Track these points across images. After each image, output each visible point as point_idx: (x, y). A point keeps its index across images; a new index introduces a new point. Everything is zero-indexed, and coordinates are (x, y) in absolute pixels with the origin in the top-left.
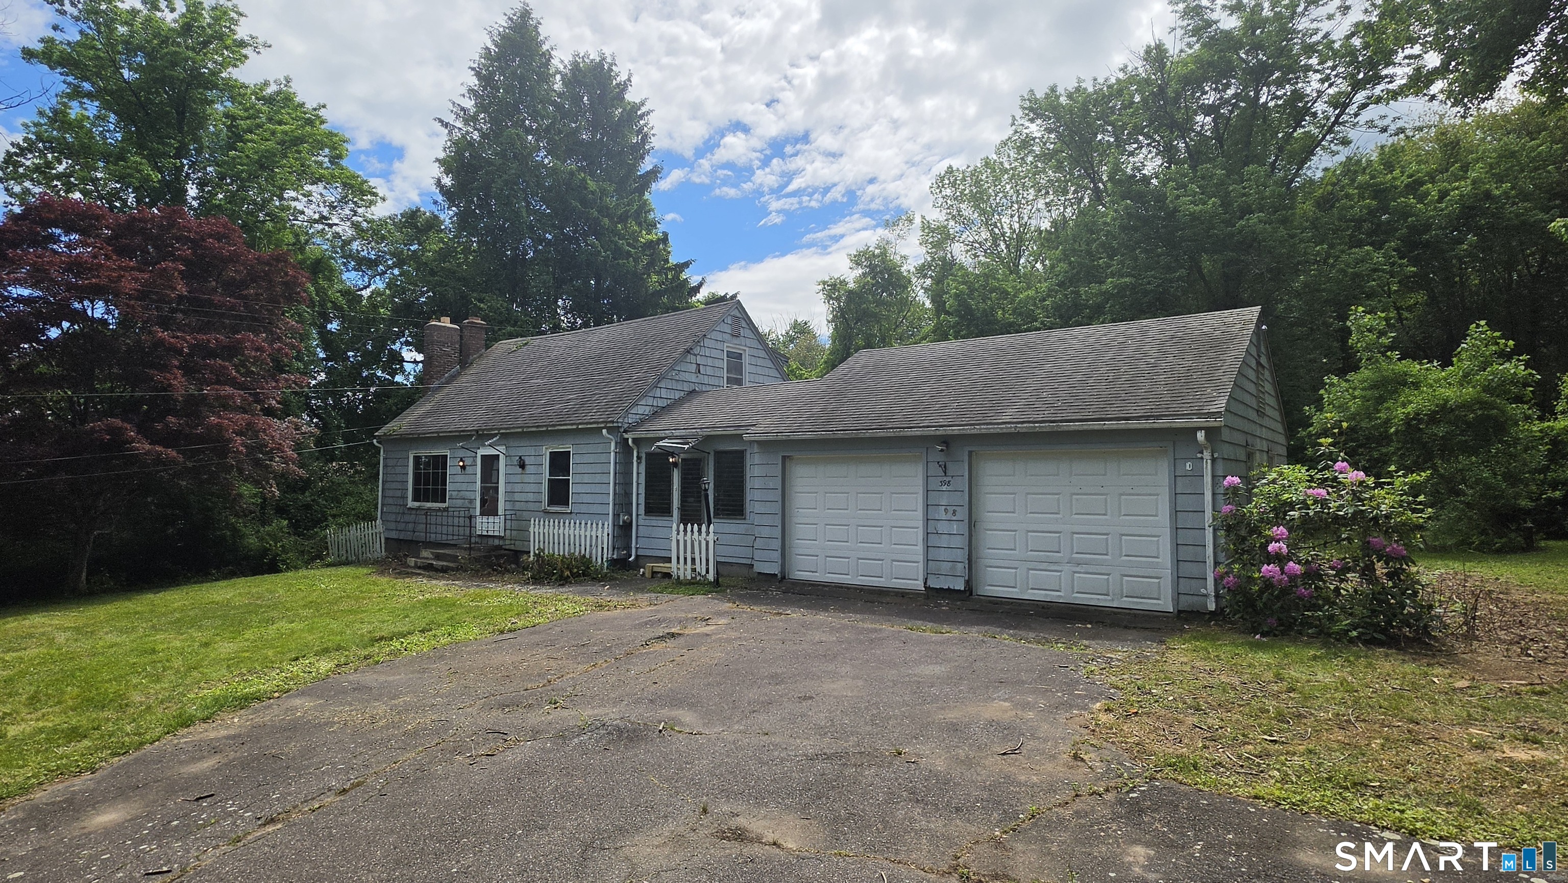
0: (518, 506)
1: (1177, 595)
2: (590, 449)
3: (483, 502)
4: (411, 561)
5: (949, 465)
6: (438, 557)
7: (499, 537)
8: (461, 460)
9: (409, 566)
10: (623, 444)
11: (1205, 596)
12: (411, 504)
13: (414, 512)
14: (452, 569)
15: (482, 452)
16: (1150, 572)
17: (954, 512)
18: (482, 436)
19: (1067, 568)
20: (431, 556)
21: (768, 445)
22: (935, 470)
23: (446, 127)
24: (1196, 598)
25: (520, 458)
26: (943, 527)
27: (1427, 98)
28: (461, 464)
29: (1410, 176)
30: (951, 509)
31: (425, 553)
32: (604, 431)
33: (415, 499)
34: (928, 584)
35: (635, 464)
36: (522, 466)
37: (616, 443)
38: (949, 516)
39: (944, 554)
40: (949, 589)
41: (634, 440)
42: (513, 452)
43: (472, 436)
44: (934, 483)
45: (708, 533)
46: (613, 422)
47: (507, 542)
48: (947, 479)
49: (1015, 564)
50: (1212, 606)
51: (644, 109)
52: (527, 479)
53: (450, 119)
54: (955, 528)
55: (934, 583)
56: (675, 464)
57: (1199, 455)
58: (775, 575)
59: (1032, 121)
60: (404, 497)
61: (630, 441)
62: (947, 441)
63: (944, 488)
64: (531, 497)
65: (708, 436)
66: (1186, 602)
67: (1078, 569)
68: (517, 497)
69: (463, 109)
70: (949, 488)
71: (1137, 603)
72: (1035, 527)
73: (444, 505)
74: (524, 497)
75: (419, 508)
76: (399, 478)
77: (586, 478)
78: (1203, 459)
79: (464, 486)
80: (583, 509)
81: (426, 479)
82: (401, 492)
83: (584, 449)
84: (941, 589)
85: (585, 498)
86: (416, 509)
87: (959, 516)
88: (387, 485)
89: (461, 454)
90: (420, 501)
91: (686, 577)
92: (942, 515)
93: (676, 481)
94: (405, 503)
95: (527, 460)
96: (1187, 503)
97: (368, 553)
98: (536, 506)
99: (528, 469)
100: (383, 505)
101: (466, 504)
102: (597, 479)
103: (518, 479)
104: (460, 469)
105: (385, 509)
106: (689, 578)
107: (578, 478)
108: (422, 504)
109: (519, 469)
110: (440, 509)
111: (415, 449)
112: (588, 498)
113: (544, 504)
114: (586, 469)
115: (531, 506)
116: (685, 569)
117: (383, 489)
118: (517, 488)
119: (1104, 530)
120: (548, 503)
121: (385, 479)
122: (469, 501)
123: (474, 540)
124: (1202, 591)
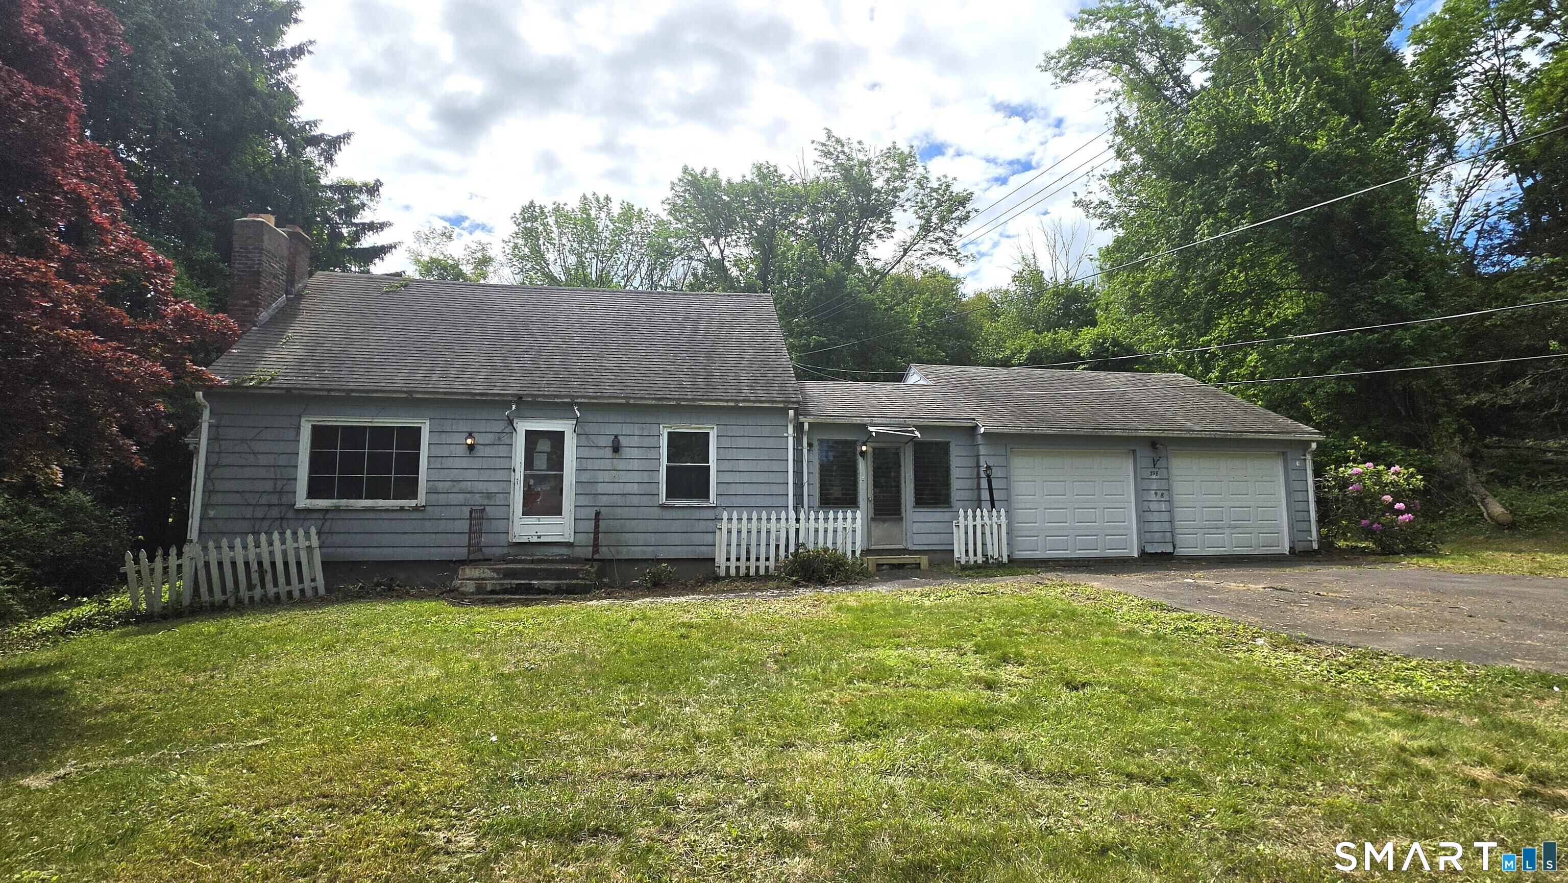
0: (604, 500)
1: (1292, 542)
2: (749, 431)
3: (529, 495)
5: (1157, 460)
6: (510, 574)
7: (562, 544)
8: (470, 435)
11: (1311, 541)
12: (302, 501)
13: (316, 515)
15: (523, 426)
16: (1273, 530)
17: (1162, 495)
18: (530, 403)
19: (1227, 531)
20: (495, 575)
21: (994, 438)
22: (1146, 462)
24: (1305, 543)
25: (616, 437)
26: (1154, 506)
28: (469, 441)
30: (1159, 493)
31: (471, 572)
32: (792, 412)
33: (316, 494)
34: (1143, 550)
35: (805, 451)
36: (615, 448)
37: (794, 427)
38: (1159, 498)
39: (1156, 527)
40: (1162, 553)
42: (593, 429)
44: (1145, 473)
46: (798, 403)
47: (577, 550)
48: (1155, 470)
49: (1196, 531)
50: (1315, 546)
52: (621, 465)
54: (1163, 507)
55: (1150, 549)
56: (864, 454)
57: (1303, 458)
60: (282, 493)
61: (806, 426)
62: (1154, 443)
63: (1154, 477)
64: (635, 488)
66: (1300, 547)
67: (1234, 531)
68: (601, 488)
70: (1158, 477)
71: (1267, 550)
72: (1208, 504)
73: (413, 503)
74: (617, 489)
75: (337, 509)
76: (263, 460)
77: (742, 466)
78: (1305, 460)
79: (470, 475)
80: (738, 501)
81: (352, 463)
82: (271, 483)
83: (738, 431)
84: (1156, 553)
85: (741, 489)
86: (327, 511)
87: (1166, 498)
88: (217, 472)
89: (466, 427)
90: (333, 498)
91: (975, 562)
92: (1152, 497)
93: (864, 472)
94: (284, 500)
95: (623, 441)
96: (1298, 486)
97: (269, 585)
98: (645, 500)
99: (626, 452)
100: (205, 506)
101: (478, 499)
102: (763, 466)
103: (607, 464)
104: (461, 450)
105: (212, 513)
106: (980, 562)
107: (726, 466)
108: (344, 502)
109: (608, 452)
110: (402, 509)
111: (315, 415)
112: (748, 489)
113: (663, 499)
114: (741, 454)
115: (635, 500)
116: (975, 555)
117: (207, 478)
118: (601, 476)
119: (1248, 504)
120: (668, 496)
121: (213, 461)
122: (489, 495)
123: (498, 552)
124: (1309, 538)
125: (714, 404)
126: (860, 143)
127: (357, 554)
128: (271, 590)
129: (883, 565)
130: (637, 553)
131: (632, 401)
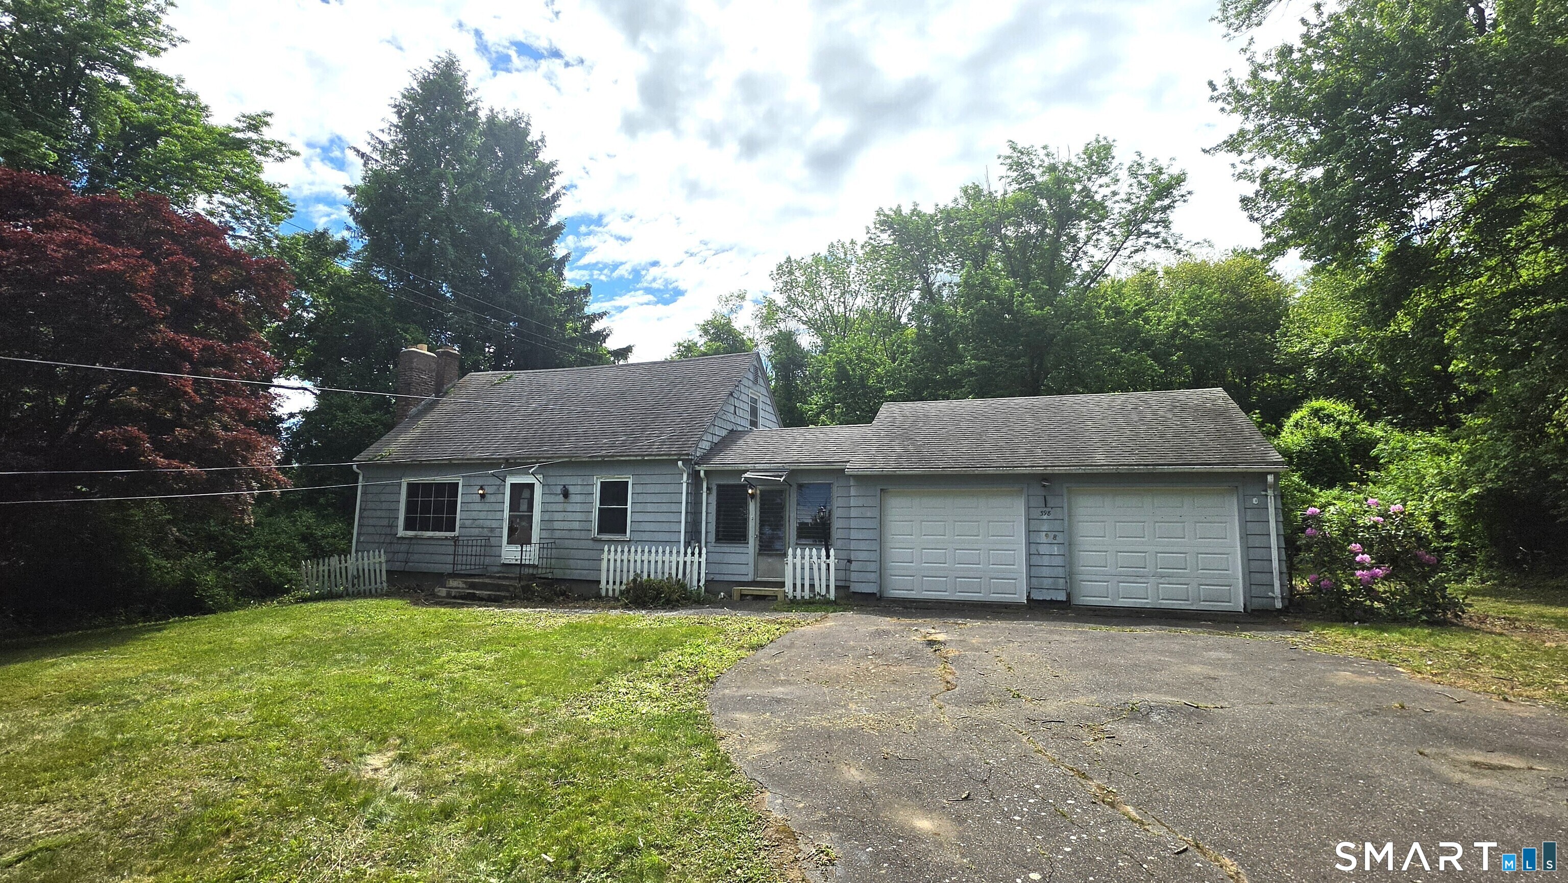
0: (557, 534)
1: (1247, 597)
2: (655, 479)
3: (511, 530)
4: (443, 592)
5: (1048, 498)
6: (473, 586)
7: (534, 566)
8: (482, 488)
9: (439, 597)
10: (695, 476)
11: (1273, 598)
12: (401, 533)
13: (407, 542)
14: (506, 597)
15: (511, 480)
16: (1225, 581)
17: (1055, 537)
18: (513, 464)
19: (1152, 580)
20: (464, 586)
21: (865, 480)
22: (1038, 501)
23: (362, 157)
24: (1265, 600)
25: (564, 486)
26: (1043, 549)
27: (1175, 251)
28: (481, 492)
29: (1136, 305)
30: (1051, 535)
31: (453, 583)
32: (680, 463)
33: (407, 528)
34: (1032, 596)
35: (704, 495)
36: (566, 494)
37: (688, 475)
38: (1050, 540)
39: (1045, 572)
40: (1051, 600)
41: (706, 472)
42: (551, 481)
43: (501, 464)
44: (1035, 513)
45: (828, 557)
46: (688, 455)
47: (540, 571)
48: (1047, 510)
49: (1106, 578)
50: (1279, 605)
51: (556, 169)
52: (570, 508)
53: (367, 150)
54: (1055, 550)
55: (1037, 596)
56: (753, 496)
57: (1263, 493)
58: (874, 594)
59: (883, 231)
60: (393, 526)
61: (702, 473)
62: (1048, 479)
63: (1045, 517)
64: (576, 525)
65: (793, 470)
66: (1257, 603)
67: (1161, 581)
68: (557, 525)
69: (381, 142)
70: (1049, 517)
71: (1212, 606)
72: (1124, 548)
73: (452, 534)
74: (567, 525)
75: (416, 537)
76: (384, 506)
77: (650, 508)
78: (1267, 496)
79: (482, 515)
80: (646, 537)
81: (426, 508)
82: (387, 520)
83: (648, 479)
84: (1044, 601)
85: (648, 527)
86: (411, 539)
87: (1060, 539)
88: (365, 514)
89: (480, 482)
90: (415, 530)
91: (803, 597)
92: (1043, 539)
93: (753, 511)
94: (393, 532)
95: (571, 489)
96: (1254, 528)
97: (362, 585)
98: (583, 534)
99: (573, 498)
100: (359, 534)
101: (486, 532)
102: (664, 508)
103: (560, 507)
104: (478, 498)
105: (362, 539)
106: (807, 597)
107: (639, 507)
108: (419, 533)
109: (561, 498)
110: (446, 538)
111: (411, 476)
112: (652, 527)
113: (595, 533)
114: (649, 498)
115: (576, 534)
116: (803, 590)
117: (360, 517)
118: (557, 516)
119: (1182, 549)
120: (600, 532)
121: (363, 507)
122: (492, 529)
123: (495, 569)
124: (1270, 594)
125: (627, 458)
126: (1045, 148)
127: (424, 567)
128: (367, 587)
129: (747, 595)
130: (576, 575)
131: (573, 460)
